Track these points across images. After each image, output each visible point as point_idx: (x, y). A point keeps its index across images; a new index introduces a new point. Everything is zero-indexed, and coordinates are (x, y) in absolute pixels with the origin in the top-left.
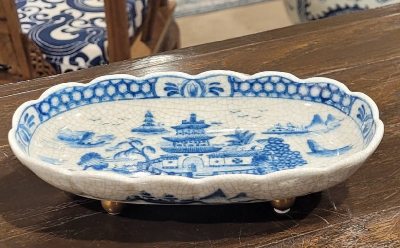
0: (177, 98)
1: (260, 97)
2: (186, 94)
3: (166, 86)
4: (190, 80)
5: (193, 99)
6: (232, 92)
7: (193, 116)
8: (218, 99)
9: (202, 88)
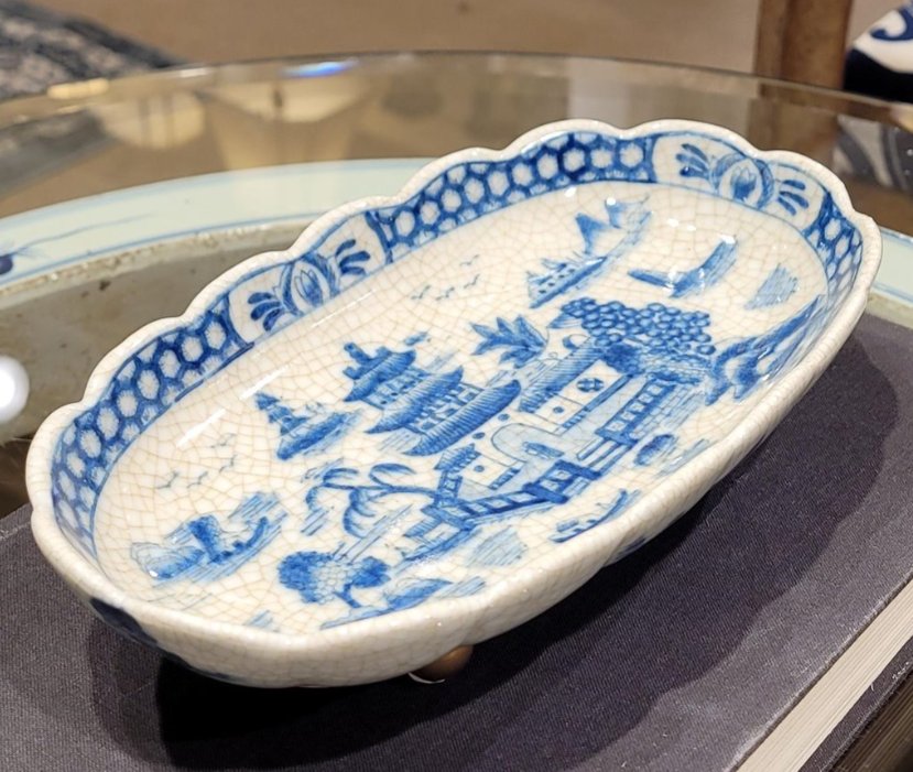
0: (287, 325)
1: (444, 232)
2: (300, 303)
3: (251, 308)
4: (292, 264)
5: (319, 311)
6: (385, 251)
7: (354, 350)
8: (368, 280)
9: (324, 270)
